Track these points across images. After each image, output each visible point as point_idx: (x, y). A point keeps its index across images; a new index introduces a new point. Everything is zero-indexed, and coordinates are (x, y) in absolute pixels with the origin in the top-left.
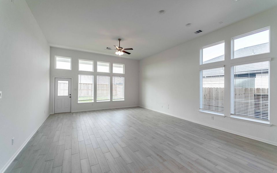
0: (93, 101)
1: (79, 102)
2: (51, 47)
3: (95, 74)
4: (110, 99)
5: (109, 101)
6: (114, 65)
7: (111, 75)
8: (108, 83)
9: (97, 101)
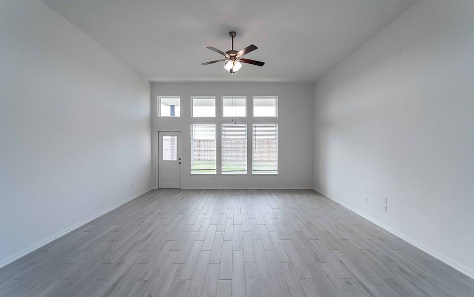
0: (215, 172)
1: (192, 172)
2: (152, 84)
3: (219, 121)
4: (246, 169)
5: (246, 173)
6: (255, 101)
7: (250, 121)
8: (244, 138)
9: (223, 173)
